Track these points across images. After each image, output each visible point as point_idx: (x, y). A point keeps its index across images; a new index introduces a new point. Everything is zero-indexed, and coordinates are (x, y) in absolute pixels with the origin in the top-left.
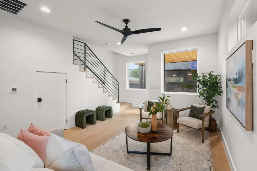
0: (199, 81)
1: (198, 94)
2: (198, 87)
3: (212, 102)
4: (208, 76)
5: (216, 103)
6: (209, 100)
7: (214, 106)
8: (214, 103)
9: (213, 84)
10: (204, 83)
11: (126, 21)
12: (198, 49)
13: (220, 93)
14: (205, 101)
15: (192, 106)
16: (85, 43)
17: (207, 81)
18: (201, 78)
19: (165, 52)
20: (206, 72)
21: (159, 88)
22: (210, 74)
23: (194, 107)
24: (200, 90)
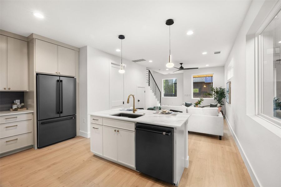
0: (214, 92)
1: (213, 98)
2: (214, 95)
3: (221, 102)
4: (219, 89)
5: (223, 102)
6: (220, 101)
7: (222, 104)
8: (222, 103)
9: (222, 93)
10: (217, 92)
11: (181, 64)
12: (214, 74)
13: (224, 97)
14: (217, 102)
15: (211, 104)
16: (149, 70)
17: (219, 92)
18: (215, 90)
19: (194, 75)
20: (218, 87)
21: (190, 95)
22: (220, 88)
23: (212, 104)
24: (215, 96)
